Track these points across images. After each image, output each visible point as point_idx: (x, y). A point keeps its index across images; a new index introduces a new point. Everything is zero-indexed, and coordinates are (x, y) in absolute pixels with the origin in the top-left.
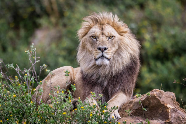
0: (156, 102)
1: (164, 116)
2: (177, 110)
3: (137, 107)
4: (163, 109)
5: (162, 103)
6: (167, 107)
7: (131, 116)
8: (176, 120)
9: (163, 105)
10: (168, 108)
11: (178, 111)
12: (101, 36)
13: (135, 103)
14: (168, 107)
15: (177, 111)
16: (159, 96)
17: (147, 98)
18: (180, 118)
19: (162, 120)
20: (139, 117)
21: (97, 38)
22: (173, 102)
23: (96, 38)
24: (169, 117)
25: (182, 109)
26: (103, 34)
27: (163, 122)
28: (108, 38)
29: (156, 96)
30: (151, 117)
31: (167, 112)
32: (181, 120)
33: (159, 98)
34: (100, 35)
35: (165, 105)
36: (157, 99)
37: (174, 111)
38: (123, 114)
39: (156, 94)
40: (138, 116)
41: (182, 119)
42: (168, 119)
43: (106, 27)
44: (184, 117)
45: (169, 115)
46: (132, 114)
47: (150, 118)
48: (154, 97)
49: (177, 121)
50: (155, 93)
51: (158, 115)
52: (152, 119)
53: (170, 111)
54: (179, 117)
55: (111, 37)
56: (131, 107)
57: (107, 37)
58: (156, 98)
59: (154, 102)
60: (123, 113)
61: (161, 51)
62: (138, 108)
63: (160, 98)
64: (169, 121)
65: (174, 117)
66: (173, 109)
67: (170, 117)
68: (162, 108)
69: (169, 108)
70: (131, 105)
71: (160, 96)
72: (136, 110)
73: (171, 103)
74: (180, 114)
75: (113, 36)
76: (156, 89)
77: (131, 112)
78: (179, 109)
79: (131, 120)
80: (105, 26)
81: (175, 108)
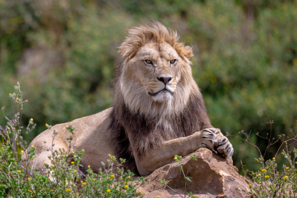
0: (203, 167)
1: (215, 187)
2: (235, 178)
3: (175, 176)
4: (214, 178)
5: (212, 168)
6: (219, 174)
7: (167, 188)
8: (234, 193)
9: (213, 172)
10: (220, 176)
11: (237, 180)
12: (160, 59)
13: (172, 169)
14: (221, 174)
15: (235, 180)
16: (207, 159)
17: (190, 162)
18: (240, 190)
19: (213, 194)
20: (178, 190)
21: (153, 62)
22: (228, 166)
23: (151, 63)
24: (222, 189)
25: (241, 176)
26: (162, 57)
27: (214, 196)
28: (169, 62)
29: (203, 158)
30: (196, 189)
31: (219, 181)
32: (241, 194)
33: (207, 161)
34: (158, 57)
35: (217, 171)
36: (205, 163)
37: (230, 180)
38: (154, 186)
39: (204, 155)
40: (177, 188)
41: (241, 192)
42: (222, 192)
43: (164, 46)
44: (244, 189)
45: (223, 187)
46: (168, 185)
47: (195, 191)
48: (200, 160)
49: (234, 196)
50: (202, 154)
51: (207, 187)
52: (197, 193)
53: (223, 180)
54: (237, 189)
55: (173, 61)
56: (166, 174)
57: (168, 60)
58: (203, 162)
59: (201, 167)
60: (155, 184)
61: (213, 81)
62: (177, 177)
63: (209, 161)
64: (222, 195)
65: (230, 189)
66: (228, 177)
67: (224, 189)
68: (212, 177)
69: (223, 175)
70: (167, 172)
71: (209, 158)
72: (174, 179)
73: (225, 169)
74: (238, 184)
75: (175, 60)
76: (203, 149)
77: (166, 183)
78: (238, 176)
79: (167, 195)
80: (163, 44)
81: (231, 176)
